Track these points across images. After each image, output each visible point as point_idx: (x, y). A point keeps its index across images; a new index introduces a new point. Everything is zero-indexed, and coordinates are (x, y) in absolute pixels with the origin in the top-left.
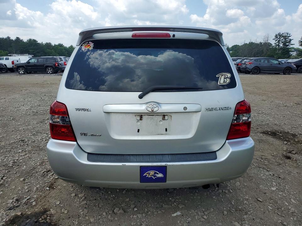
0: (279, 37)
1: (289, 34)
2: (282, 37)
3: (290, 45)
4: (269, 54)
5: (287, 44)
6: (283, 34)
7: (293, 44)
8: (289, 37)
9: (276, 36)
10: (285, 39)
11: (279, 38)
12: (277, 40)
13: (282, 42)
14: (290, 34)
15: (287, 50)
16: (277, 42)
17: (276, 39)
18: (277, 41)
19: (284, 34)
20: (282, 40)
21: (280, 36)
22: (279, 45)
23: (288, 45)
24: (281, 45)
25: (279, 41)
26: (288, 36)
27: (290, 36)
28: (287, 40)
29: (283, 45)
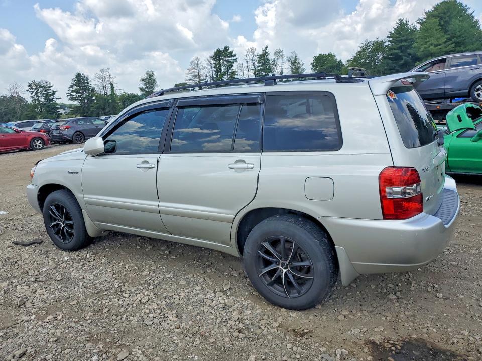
0: (34, 87)
1: (48, 83)
2: (39, 88)
3: (55, 99)
4: (26, 115)
5: (50, 98)
6: (40, 83)
7: (58, 99)
8: (50, 87)
9: (30, 85)
10: (46, 91)
11: (36, 89)
12: (33, 92)
13: (43, 95)
14: (50, 84)
15: (53, 107)
16: (34, 96)
17: (31, 90)
18: (34, 94)
19: (42, 83)
20: (41, 91)
21: (36, 86)
22: (38, 100)
23: (52, 100)
24: (42, 99)
25: (37, 94)
26: (49, 85)
27: (51, 85)
28: (49, 91)
29: (45, 99)
